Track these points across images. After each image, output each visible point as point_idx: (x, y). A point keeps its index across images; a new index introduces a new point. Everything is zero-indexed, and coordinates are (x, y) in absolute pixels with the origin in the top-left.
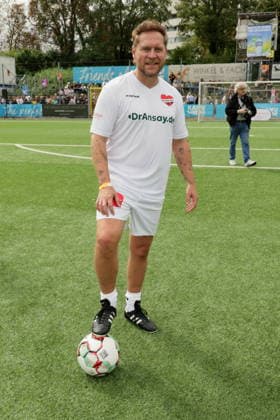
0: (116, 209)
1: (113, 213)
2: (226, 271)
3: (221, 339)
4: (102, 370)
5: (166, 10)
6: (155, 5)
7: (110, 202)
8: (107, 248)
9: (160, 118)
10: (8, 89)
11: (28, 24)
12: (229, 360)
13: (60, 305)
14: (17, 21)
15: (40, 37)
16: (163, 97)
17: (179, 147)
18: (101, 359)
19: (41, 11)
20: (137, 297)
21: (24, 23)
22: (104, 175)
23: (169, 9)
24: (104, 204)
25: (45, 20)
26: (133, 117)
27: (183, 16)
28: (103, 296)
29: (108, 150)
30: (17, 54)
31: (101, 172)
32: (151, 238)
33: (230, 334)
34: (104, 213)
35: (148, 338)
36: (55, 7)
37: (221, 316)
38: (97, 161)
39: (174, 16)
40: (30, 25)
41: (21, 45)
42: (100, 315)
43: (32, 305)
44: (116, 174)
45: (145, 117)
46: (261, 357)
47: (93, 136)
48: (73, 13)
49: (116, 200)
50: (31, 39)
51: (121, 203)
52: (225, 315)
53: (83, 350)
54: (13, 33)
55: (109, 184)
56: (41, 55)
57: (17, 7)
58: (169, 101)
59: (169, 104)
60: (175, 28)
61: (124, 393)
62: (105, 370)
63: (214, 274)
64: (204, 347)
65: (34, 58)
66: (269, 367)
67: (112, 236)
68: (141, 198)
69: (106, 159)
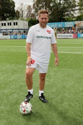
0: (31, 64)
1: (31, 66)
2: (76, 86)
3: (66, 106)
4: (26, 112)
5: (75, 4)
6: (71, 3)
7: (30, 62)
8: (28, 76)
9: (46, 37)
10: (26, 30)
11: (32, 11)
12: (67, 113)
13: (21, 93)
14: (29, 10)
15: (36, 14)
16: (48, 31)
17: (53, 46)
18: (25, 109)
19: (36, 7)
20: (42, 92)
21: (31, 11)
22: (29, 54)
23: (76, 4)
24: (28, 63)
25: (37, 9)
26: (38, 37)
27: (80, 6)
28: (29, 91)
29: (31, 47)
30: (29, 20)
31: (28, 53)
32: (45, 74)
33: (70, 105)
34: (28, 66)
35: (44, 105)
36: (40, 5)
37: (69, 100)
38: (28, 50)
39: (78, 6)
40: (33, 11)
41: (30, 17)
42: (27, 96)
43: (13, 93)
44: (33, 54)
45: (41, 37)
46: (77, 113)
47: (27, 43)
48: (46, 7)
49: (32, 62)
50: (33, 15)
51: (34, 63)
52: (70, 99)
53: (21, 106)
54: (28, 14)
55: (30, 57)
56: (36, 20)
57: (29, 6)
58: (50, 32)
59: (49, 33)
60: (78, 9)
61: (31, 120)
62: (27, 113)
63: (71, 87)
64: (60, 108)
65: (34, 21)
66: (79, 116)
67: (30, 72)
68: (40, 61)
69: (30, 50)
